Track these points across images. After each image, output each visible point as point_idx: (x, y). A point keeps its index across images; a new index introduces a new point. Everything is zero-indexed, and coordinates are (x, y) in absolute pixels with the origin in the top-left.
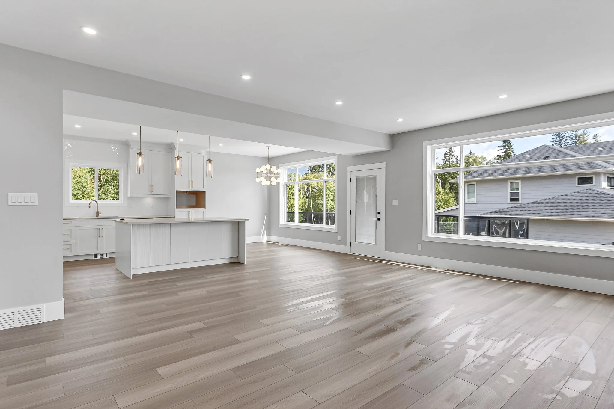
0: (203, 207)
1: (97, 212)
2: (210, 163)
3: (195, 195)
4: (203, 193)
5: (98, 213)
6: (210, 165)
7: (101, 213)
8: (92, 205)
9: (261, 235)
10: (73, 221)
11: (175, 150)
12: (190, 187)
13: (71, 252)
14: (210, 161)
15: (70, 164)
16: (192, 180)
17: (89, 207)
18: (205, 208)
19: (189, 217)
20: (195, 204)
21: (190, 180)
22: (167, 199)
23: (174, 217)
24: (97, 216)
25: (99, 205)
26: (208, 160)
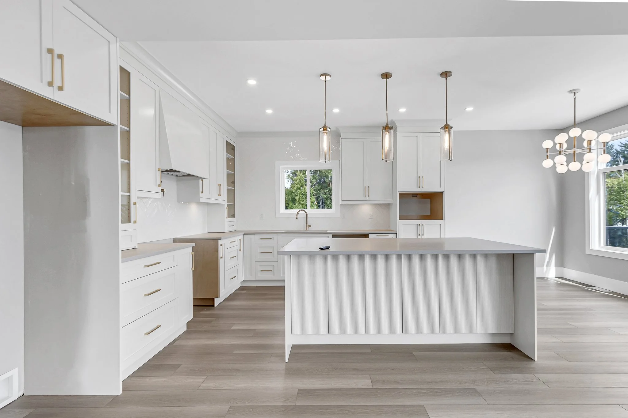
0: (441, 218)
1: (307, 224)
2: (447, 132)
3: (429, 200)
4: (440, 195)
5: (308, 226)
6: (446, 136)
7: (310, 226)
8: (299, 216)
9: (543, 266)
10: (275, 236)
11: (397, 132)
12: (418, 186)
13: (274, 275)
14: (446, 128)
15: (281, 167)
16: (422, 176)
17: (296, 219)
18: (444, 220)
19: (419, 234)
20: (429, 214)
21: (418, 176)
22: (388, 206)
23: (397, 234)
24: (307, 230)
25: (309, 216)
26: (444, 128)
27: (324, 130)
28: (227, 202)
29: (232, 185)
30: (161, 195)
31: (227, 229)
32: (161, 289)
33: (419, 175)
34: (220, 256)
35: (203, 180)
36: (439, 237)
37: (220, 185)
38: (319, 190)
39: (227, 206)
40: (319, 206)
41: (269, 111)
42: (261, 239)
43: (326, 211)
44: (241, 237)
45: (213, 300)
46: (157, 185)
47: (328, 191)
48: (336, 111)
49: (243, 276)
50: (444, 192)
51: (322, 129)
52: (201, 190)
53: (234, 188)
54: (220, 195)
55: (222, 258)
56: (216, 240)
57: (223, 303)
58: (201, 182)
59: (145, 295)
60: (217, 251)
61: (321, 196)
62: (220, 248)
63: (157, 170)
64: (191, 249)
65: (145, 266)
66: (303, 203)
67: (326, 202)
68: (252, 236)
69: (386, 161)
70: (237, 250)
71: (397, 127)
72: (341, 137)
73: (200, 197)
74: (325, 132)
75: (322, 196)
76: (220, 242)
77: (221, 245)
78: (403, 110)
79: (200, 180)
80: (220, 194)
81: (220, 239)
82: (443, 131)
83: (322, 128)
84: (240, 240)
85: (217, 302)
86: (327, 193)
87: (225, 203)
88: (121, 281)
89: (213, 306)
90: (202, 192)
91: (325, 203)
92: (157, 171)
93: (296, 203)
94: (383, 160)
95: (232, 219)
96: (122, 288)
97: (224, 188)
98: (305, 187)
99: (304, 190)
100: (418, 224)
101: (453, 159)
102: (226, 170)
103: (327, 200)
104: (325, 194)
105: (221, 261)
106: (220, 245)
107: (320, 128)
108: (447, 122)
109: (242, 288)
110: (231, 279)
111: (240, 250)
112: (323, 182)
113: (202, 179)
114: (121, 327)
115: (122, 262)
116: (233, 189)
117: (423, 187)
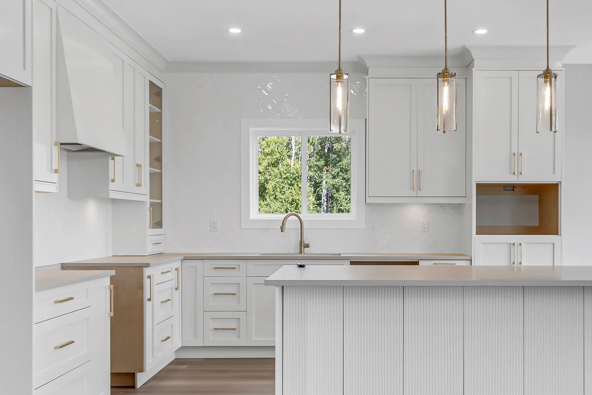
0: (555, 231)
1: (301, 242)
2: (548, 84)
3: (536, 197)
4: (555, 188)
5: (303, 245)
7: (307, 246)
8: (287, 226)
10: (242, 263)
11: (473, 69)
12: (513, 171)
13: (239, 337)
14: (547, 76)
15: (251, 129)
16: (520, 152)
17: (282, 231)
18: (560, 236)
19: (512, 261)
20: (537, 224)
21: (513, 152)
22: (459, 208)
23: (471, 260)
24: (301, 252)
25: (305, 226)
26: (543, 76)
27: (338, 77)
28: (151, 198)
29: (157, 164)
30: (58, 186)
31: (151, 249)
32: (73, 340)
33: (514, 150)
34: (147, 295)
35: (116, 158)
36: (550, 264)
37: (140, 166)
38: (320, 169)
39: (151, 206)
40: (320, 205)
41: (235, 31)
42: (216, 268)
43: (335, 216)
44: (177, 264)
45: (133, 376)
46: (54, 171)
47: (341, 171)
48: (359, 31)
49: (179, 338)
50: (561, 182)
51: (334, 77)
52: (111, 177)
53: (160, 171)
54: (139, 185)
55: (149, 300)
56: (140, 267)
57: (151, 383)
58: (111, 162)
59: (56, 348)
60: (141, 288)
61: (324, 182)
62: (147, 282)
63: (53, 144)
64: (107, 281)
65: (56, 302)
66: (283, 197)
67: (336, 195)
68: (199, 263)
69: (444, 132)
70: (172, 288)
71: (474, 59)
72: (367, 73)
73: (110, 189)
74: (340, 82)
75: (327, 181)
76: (147, 272)
77: (149, 277)
78: (481, 32)
79: (110, 158)
80: (140, 183)
81: (147, 265)
82: (542, 80)
83: (334, 74)
84: (177, 269)
85: (141, 379)
86: (338, 175)
87: (147, 199)
88: (34, 321)
89: (134, 387)
90: (113, 181)
91: (332, 197)
92: (54, 147)
93: (267, 197)
94: (437, 130)
95: (157, 231)
96: (36, 330)
97: (146, 170)
98: (288, 160)
99: (285, 168)
100: (512, 242)
101: (557, 129)
102: (148, 137)
103: (338, 191)
104: (334, 177)
105: (148, 306)
106: (147, 277)
107: (331, 74)
108: (548, 66)
109: (177, 362)
110: (162, 341)
111: (177, 289)
112: (329, 149)
113: (113, 156)
114: (34, 388)
115: (37, 291)
116: (159, 173)
117: (521, 173)
